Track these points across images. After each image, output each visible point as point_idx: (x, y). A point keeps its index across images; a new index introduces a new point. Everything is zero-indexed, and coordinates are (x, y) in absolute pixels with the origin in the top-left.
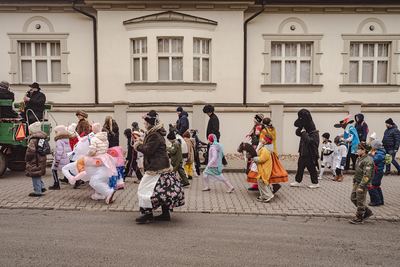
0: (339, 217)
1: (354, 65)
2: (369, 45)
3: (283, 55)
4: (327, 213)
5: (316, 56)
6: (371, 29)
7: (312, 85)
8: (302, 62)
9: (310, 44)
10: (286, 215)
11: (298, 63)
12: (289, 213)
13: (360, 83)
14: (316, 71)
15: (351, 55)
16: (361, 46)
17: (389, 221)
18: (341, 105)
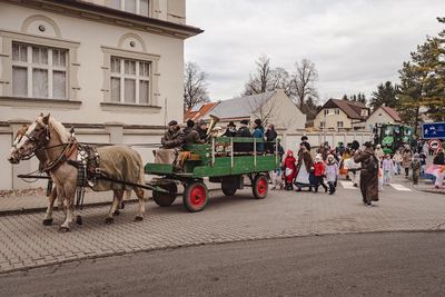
0: (96, 257)
1: (115, 82)
2: (131, 62)
3: (30, 61)
4: (81, 255)
5: (72, 67)
6: (132, 45)
7: (68, 102)
8: (55, 72)
9: (64, 52)
10: (27, 269)
11: (50, 72)
12: (33, 265)
13: (123, 102)
14: (72, 85)
15: (112, 71)
16: (123, 62)
17: (147, 251)
18: (102, 126)
